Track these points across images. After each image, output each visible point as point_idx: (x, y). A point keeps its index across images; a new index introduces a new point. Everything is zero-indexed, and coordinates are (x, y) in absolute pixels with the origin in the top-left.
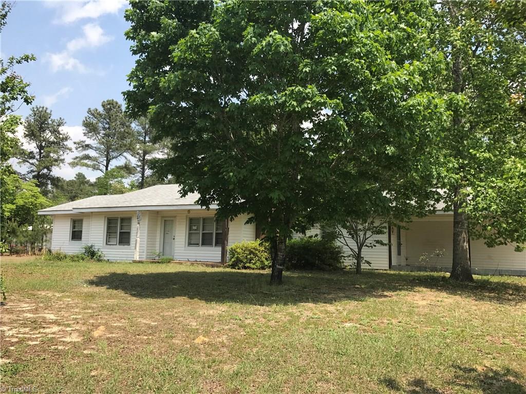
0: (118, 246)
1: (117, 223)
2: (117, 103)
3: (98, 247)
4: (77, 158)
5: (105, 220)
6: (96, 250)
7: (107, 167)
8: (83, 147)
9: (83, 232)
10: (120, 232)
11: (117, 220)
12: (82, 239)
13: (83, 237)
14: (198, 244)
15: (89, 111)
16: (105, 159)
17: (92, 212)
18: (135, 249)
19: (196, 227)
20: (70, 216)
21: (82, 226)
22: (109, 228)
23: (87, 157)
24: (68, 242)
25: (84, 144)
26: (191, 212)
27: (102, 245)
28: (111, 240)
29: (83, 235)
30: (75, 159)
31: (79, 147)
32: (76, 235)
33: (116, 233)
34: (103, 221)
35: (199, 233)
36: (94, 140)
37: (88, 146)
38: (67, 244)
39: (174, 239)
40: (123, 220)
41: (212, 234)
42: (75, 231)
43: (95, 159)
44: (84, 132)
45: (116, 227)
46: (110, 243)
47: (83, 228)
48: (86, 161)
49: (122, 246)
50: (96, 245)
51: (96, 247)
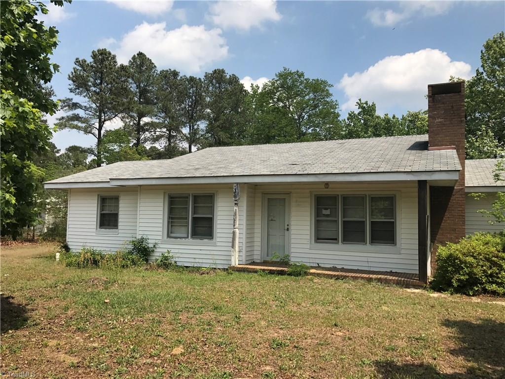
0: (190, 240)
1: (187, 203)
2: (110, 54)
3: (153, 241)
4: (63, 118)
5: (164, 198)
6: (151, 246)
7: (100, 129)
8: (69, 106)
9: (120, 216)
10: (194, 219)
11: (187, 198)
12: (120, 227)
13: (120, 224)
14: (336, 239)
15: (77, 61)
16: (98, 120)
17: (140, 186)
18: (233, 246)
19: (329, 210)
20: (95, 192)
21: (118, 207)
22: (171, 211)
23: (77, 118)
24: (95, 230)
25: (71, 102)
26: (330, 186)
27: (160, 238)
28: (175, 229)
29: (120, 220)
30: (60, 120)
31: (65, 106)
32: (108, 220)
33: (187, 218)
34: (162, 200)
35: (336, 222)
36: (85, 97)
37: (75, 106)
38: (94, 234)
39: (288, 229)
40: (196, 198)
41: (363, 223)
42: (104, 214)
43: (85, 121)
44: (70, 87)
45: (187, 209)
46: (173, 235)
47: (120, 209)
48: (76, 123)
49: (198, 241)
50: (150, 237)
51: (149, 241)
